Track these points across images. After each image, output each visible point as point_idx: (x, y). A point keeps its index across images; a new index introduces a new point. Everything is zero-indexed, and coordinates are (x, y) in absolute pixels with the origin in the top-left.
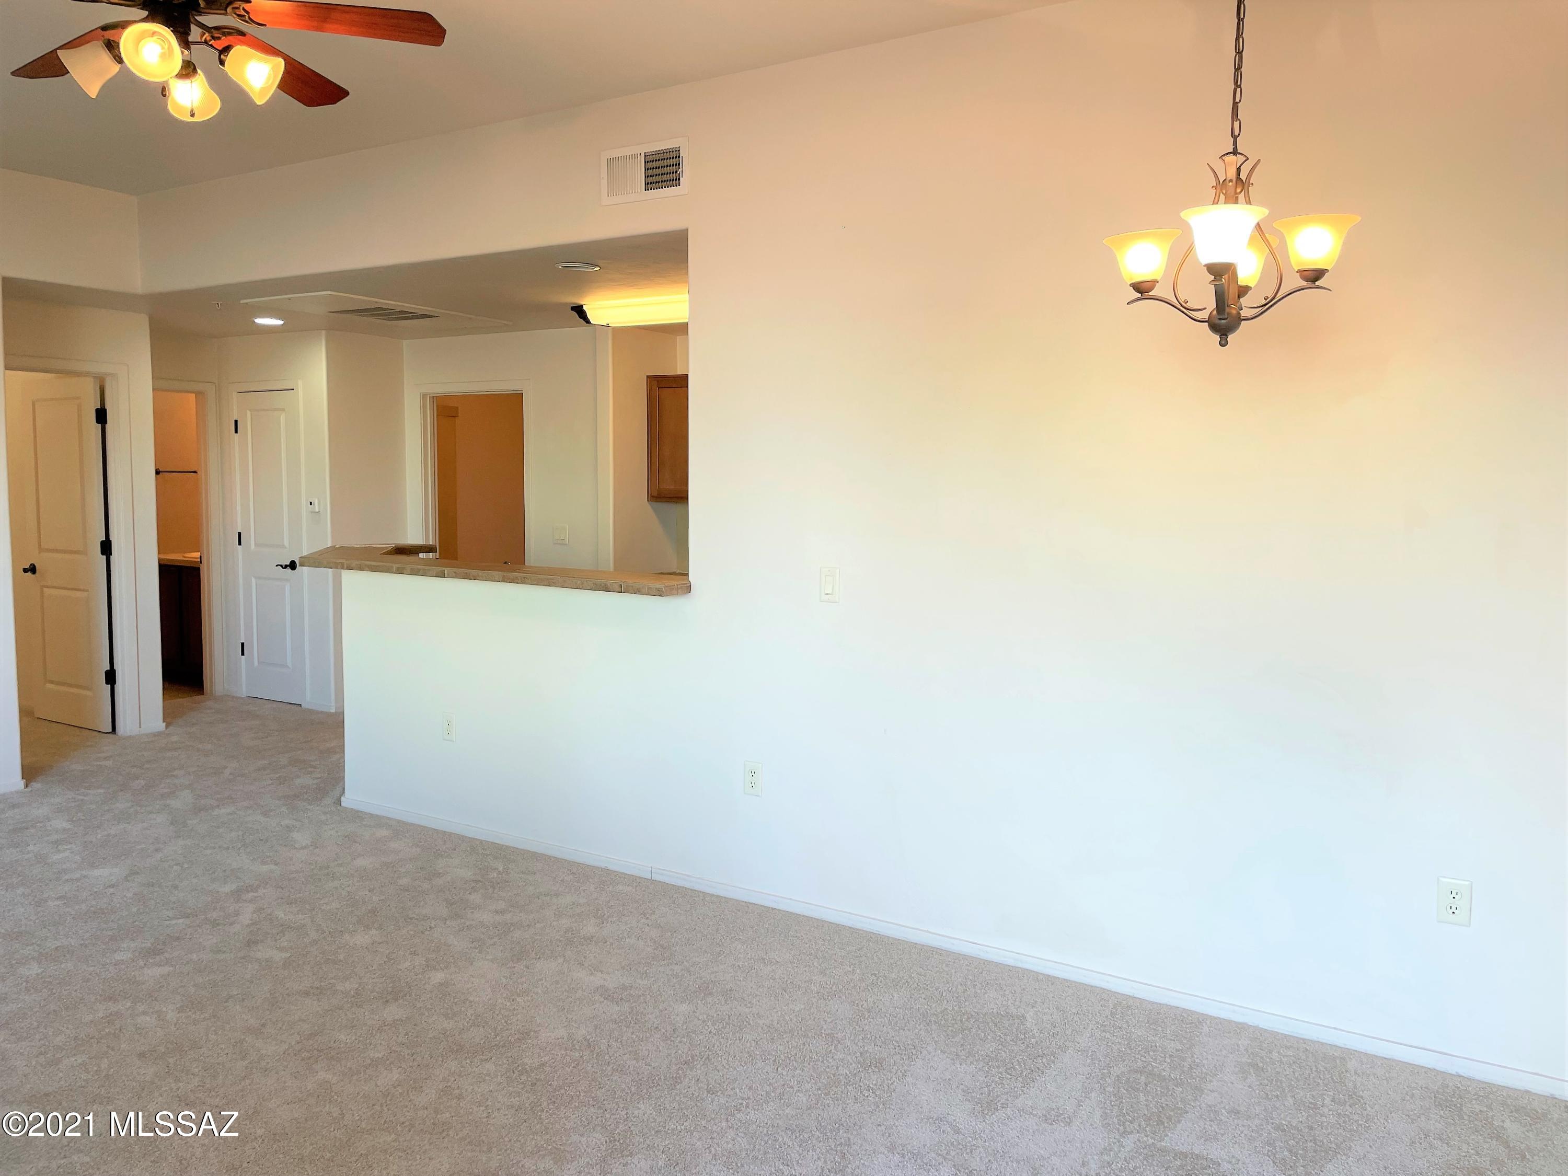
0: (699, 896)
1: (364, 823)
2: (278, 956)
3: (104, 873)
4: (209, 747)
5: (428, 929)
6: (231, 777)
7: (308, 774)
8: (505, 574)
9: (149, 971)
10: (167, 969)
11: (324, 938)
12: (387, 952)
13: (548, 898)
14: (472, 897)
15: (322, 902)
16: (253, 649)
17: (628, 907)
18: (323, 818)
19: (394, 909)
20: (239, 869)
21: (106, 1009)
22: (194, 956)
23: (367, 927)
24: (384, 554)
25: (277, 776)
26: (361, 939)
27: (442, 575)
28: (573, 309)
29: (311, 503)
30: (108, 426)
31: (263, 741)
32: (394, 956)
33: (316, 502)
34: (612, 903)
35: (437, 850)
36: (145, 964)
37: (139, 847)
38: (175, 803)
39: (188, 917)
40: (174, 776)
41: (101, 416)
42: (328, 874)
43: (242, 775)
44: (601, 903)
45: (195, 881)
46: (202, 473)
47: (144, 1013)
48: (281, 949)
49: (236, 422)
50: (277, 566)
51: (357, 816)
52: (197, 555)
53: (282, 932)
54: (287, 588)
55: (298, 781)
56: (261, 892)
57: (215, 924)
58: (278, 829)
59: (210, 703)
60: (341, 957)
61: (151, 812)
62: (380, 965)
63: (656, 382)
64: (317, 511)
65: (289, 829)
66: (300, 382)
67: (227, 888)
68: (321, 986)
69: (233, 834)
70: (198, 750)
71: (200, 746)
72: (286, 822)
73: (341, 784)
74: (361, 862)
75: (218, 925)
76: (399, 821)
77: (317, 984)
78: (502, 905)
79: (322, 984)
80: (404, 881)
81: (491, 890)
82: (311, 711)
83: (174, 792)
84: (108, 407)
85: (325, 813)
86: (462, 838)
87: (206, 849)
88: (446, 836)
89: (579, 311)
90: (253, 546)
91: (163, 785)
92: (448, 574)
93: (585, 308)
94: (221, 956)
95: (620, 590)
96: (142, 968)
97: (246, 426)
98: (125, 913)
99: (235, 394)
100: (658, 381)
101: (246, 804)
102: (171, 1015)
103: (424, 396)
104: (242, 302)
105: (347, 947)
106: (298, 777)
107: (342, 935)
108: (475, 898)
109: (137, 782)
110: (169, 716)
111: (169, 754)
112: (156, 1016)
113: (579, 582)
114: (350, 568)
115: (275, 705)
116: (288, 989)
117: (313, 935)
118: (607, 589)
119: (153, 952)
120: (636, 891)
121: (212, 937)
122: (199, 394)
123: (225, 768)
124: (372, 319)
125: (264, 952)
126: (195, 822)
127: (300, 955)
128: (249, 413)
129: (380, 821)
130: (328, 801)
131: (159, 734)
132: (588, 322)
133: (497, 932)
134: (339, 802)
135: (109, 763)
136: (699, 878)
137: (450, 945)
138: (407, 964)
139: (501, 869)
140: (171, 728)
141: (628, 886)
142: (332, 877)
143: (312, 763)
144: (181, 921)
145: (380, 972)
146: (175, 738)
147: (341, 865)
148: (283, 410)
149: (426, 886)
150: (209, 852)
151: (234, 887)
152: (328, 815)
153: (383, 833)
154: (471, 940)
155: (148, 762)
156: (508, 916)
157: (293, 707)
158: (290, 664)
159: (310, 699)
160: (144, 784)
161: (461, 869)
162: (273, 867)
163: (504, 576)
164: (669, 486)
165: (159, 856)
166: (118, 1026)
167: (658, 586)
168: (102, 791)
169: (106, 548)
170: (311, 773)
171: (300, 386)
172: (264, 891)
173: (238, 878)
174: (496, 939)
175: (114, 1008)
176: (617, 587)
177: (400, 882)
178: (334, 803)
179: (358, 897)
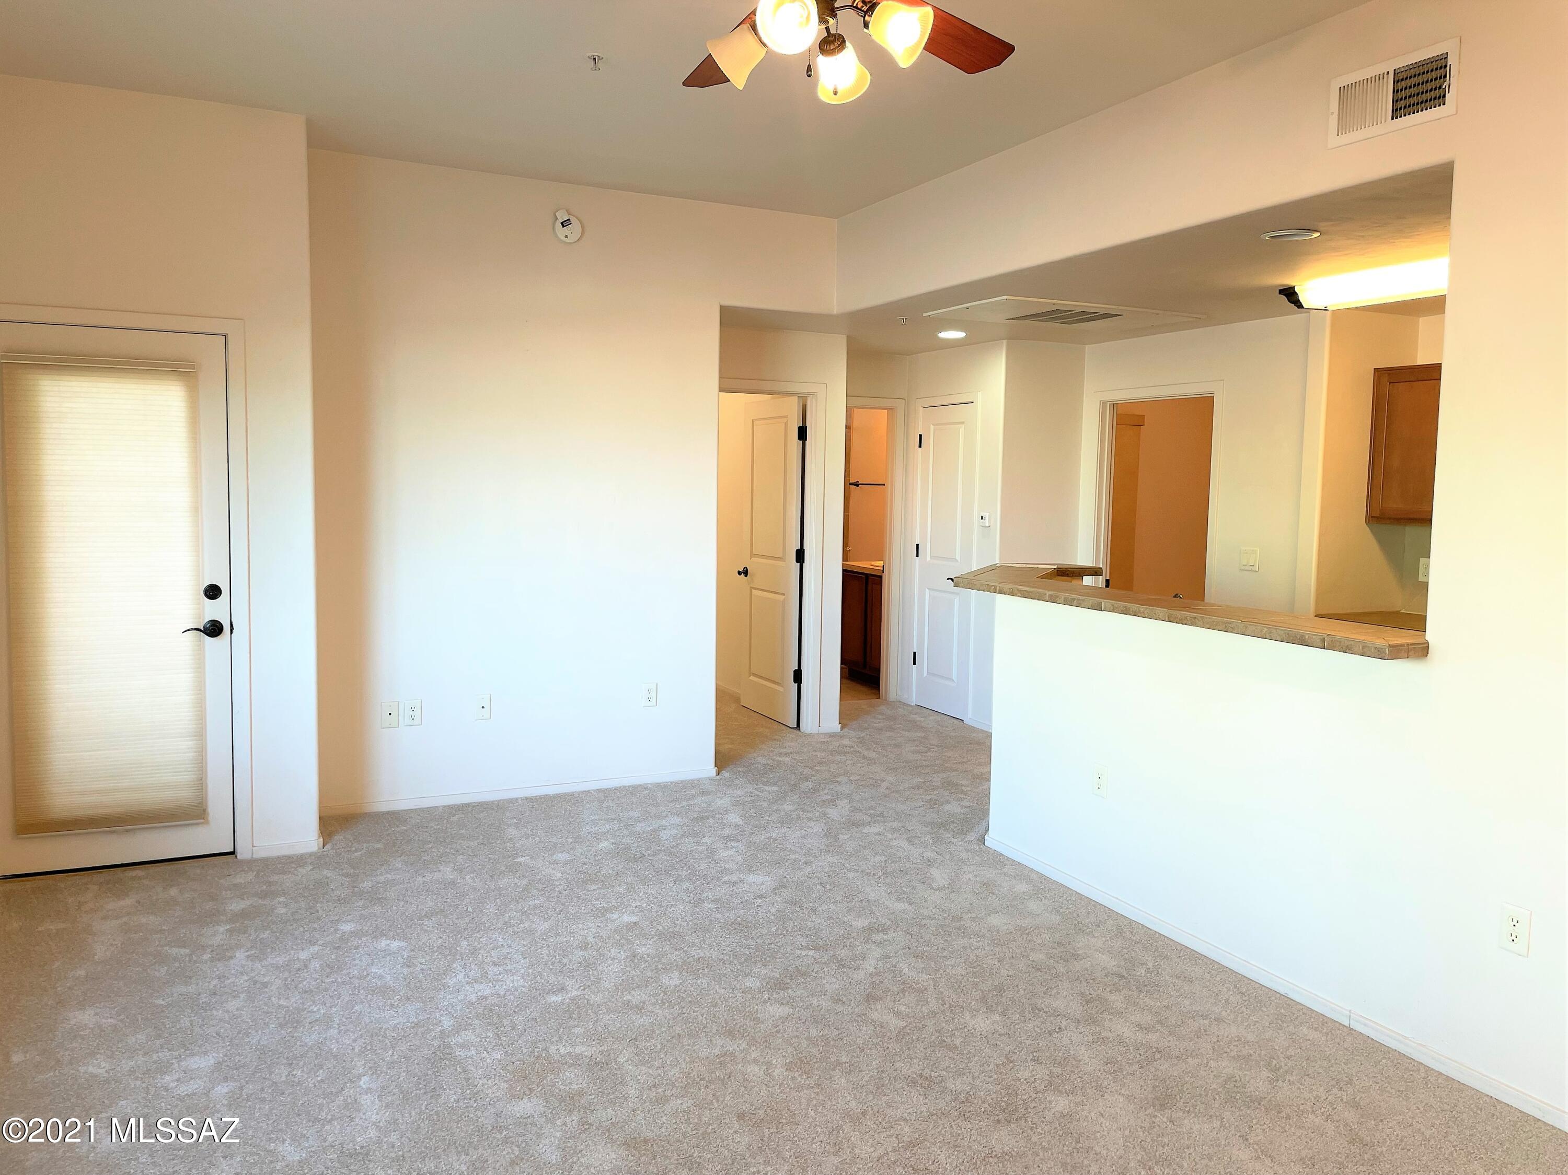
0: (1419, 1070)
1: (1005, 870)
2: (895, 1023)
3: (760, 880)
4: (873, 755)
5: (1057, 1030)
6: (887, 792)
7: (957, 800)
8: (1171, 612)
9: (771, 1009)
10: (785, 1010)
11: (943, 1011)
12: (1007, 1049)
13: (1207, 1022)
14: (1112, 997)
15: (948, 963)
16: (923, 659)
17: (1313, 1064)
18: (964, 855)
19: (1022, 992)
20: (875, 901)
21: (722, 1046)
22: (815, 1002)
23: (990, 1009)
24: (1042, 577)
25: (929, 798)
26: (982, 1023)
27: (1098, 608)
28: (1281, 292)
29: (982, 518)
30: (807, 442)
31: (922, 756)
32: (1014, 1057)
33: (986, 515)
34: (1291, 1052)
35: (1078, 922)
36: (769, 999)
37: (792, 857)
38: (833, 813)
39: (819, 950)
40: (837, 782)
41: (802, 433)
42: (959, 929)
43: (897, 792)
44: (1277, 1048)
45: (833, 907)
46: (888, 485)
47: (755, 1061)
48: (898, 1014)
49: (920, 436)
50: (948, 579)
51: (998, 860)
52: (880, 563)
53: (903, 991)
54: (956, 601)
55: (947, 807)
56: (892, 935)
57: (841, 964)
58: (919, 861)
59: (883, 708)
60: (958, 1042)
61: (810, 819)
62: (998, 1066)
63: (1387, 375)
64: (987, 525)
65: (930, 863)
66: (980, 394)
67: (860, 923)
68: (930, 1076)
69: (878, 858)
70: (864, 757)
71: (866, 753)
72: (929, 854)
73: (987, 820)
74: (995, 920)
75: (844, 966)
76: (1042, 876)
77: (926, 1072)
78: (1147, 1018)
79: (933, 1074)
80: (1038, 956)
81: (1136, 994)
82: (972, 729)
83: (833, 801)
84: (808, 425)
85: (967, 851)
86: (1109, 912)
87: (850, 871)
88: (1092, 905)
89: (1290, 294)
90: (928, 559)
91: (826, 791)
92: (1105, 608)
93: (1297, 290)
94: (840, 1008)
95: (1321, 645)
96: (765, 1002)
97: (928, 441)
98: (765, 931)
99: (921, 409)
100: (1389, 374)
101: (895, 824)
102: (778, 1072)
103: (1104, 403)
104: (924, 315)
105: (966, 1030)
106: (948, 802)
107: (962, 1012)
108: (1117, 1000)
109: (806, 784)
110: (845, 718)
111: (838, 758)
112: (765, 1067)
113: (1265, 630)
114: (1002, 592)
115: (939, 718)
116: (896, 1070)
117: (933, 1004)
118: (1303, 641)
119: (779, 985)
120: (1327, 1041)
121: (835, 980)
122: (890, 409)
123: (883, 780)
124: (1051, 324)
125: (878, 1013)
126: (846, 837)
127: (916, 1027)
128: (932, 427)
129: (1022, 872)
130: (972, 836)
131: (832, 735)
132: (1299, 305)
133: (1138, 1056)
134: (982, 840)
135: (787, 760)
136: (1421, 1045)
137: (1080, 1061)
138: (1027, 1074)
139: (1150, 965)
140: (846, 730)
141: (1316, 1029)
142: (964, 933)
143: (963, 788)
144: (811, 953)
145: (995, 1077)
146: (846, 742)
147: (973, 919)
148: (963, 423)
149: (1061, 969)
150: (851, 875)
151: (867, 923)
152: (970, 854)
153: (1022, 887)
154: (1105, 1060)
155: (820, 763)
156: (1154, 1037)
157: (955, 721)
158: (954, 678)
159: (970, 717)
160: (811, 786)
161: (1103, 954)
162: (907, 906)
163: (1170, 615)
164: (1395, 504)
165: (809, 869)
166: (728, 1071)
167: (1380, 642)
168: (776, 788)
169: (800, 556)
170: (962, 799)
171: (980, 399)
172: (894, 935)
173: (872, 912)
174: (1135, 1067)
175: (731, 1046)
176: (1318, 641)
177: (1034, 956)
178: (978, 840)
179: (985, 966)
